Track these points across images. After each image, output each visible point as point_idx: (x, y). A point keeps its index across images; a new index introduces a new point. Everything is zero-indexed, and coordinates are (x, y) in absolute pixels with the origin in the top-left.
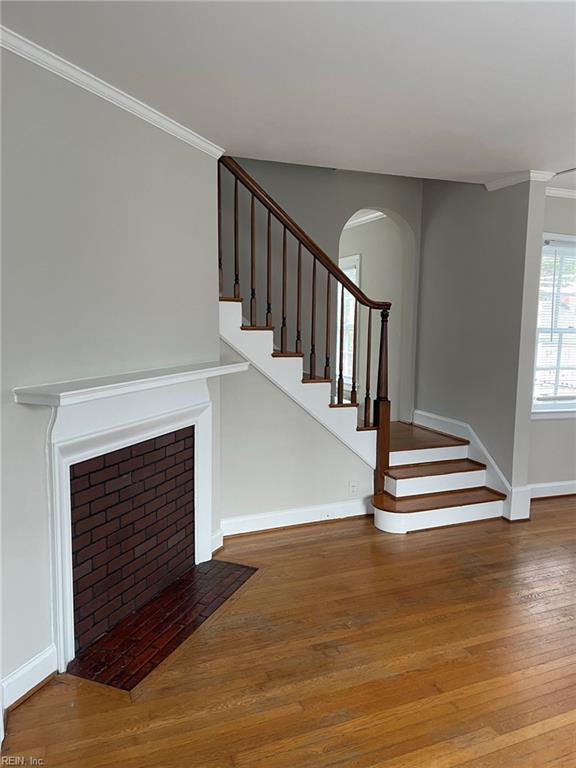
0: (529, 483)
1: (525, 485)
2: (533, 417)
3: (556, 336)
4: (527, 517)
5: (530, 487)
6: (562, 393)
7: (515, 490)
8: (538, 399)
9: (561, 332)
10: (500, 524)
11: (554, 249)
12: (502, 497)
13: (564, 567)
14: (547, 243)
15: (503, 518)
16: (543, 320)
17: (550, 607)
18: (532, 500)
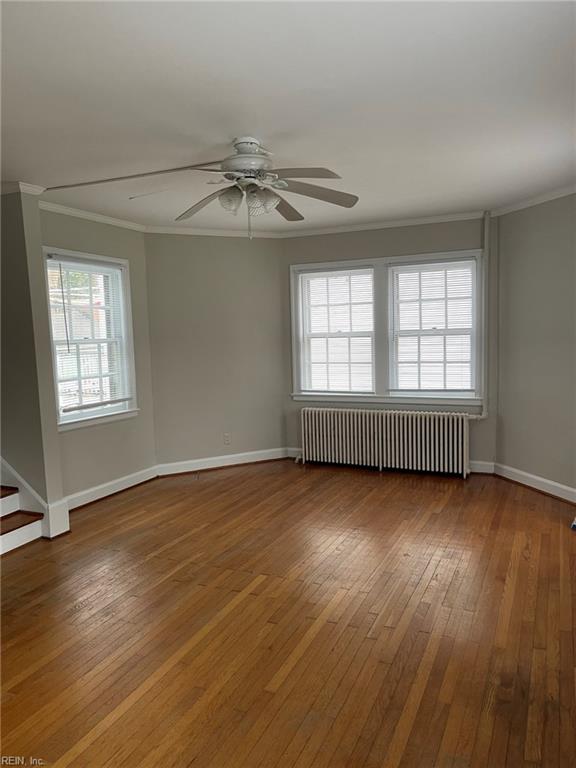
0: (65, 494)
1: (60, 499)
2: (60, 430)
3: (73, 347)
4: (68, 529)
5: (65, 500)
6: (86, 401)
7: (51, 506)
8: (65, 411)
9: (77, 344)
10: (41, 545)
11: (57, 262)
12: (38, 516)
13: (105, 567)
14: (50, 256)
15: (42, 538)
16: (57, 333)
17: (94, 611)
18: (70, 512)
